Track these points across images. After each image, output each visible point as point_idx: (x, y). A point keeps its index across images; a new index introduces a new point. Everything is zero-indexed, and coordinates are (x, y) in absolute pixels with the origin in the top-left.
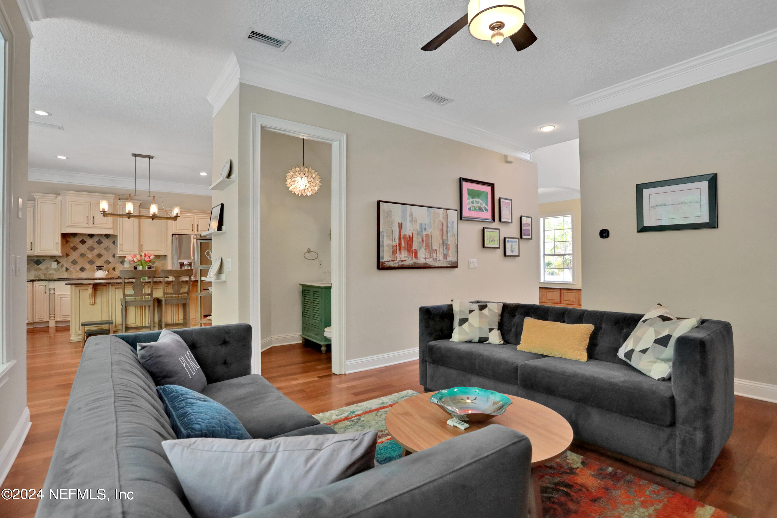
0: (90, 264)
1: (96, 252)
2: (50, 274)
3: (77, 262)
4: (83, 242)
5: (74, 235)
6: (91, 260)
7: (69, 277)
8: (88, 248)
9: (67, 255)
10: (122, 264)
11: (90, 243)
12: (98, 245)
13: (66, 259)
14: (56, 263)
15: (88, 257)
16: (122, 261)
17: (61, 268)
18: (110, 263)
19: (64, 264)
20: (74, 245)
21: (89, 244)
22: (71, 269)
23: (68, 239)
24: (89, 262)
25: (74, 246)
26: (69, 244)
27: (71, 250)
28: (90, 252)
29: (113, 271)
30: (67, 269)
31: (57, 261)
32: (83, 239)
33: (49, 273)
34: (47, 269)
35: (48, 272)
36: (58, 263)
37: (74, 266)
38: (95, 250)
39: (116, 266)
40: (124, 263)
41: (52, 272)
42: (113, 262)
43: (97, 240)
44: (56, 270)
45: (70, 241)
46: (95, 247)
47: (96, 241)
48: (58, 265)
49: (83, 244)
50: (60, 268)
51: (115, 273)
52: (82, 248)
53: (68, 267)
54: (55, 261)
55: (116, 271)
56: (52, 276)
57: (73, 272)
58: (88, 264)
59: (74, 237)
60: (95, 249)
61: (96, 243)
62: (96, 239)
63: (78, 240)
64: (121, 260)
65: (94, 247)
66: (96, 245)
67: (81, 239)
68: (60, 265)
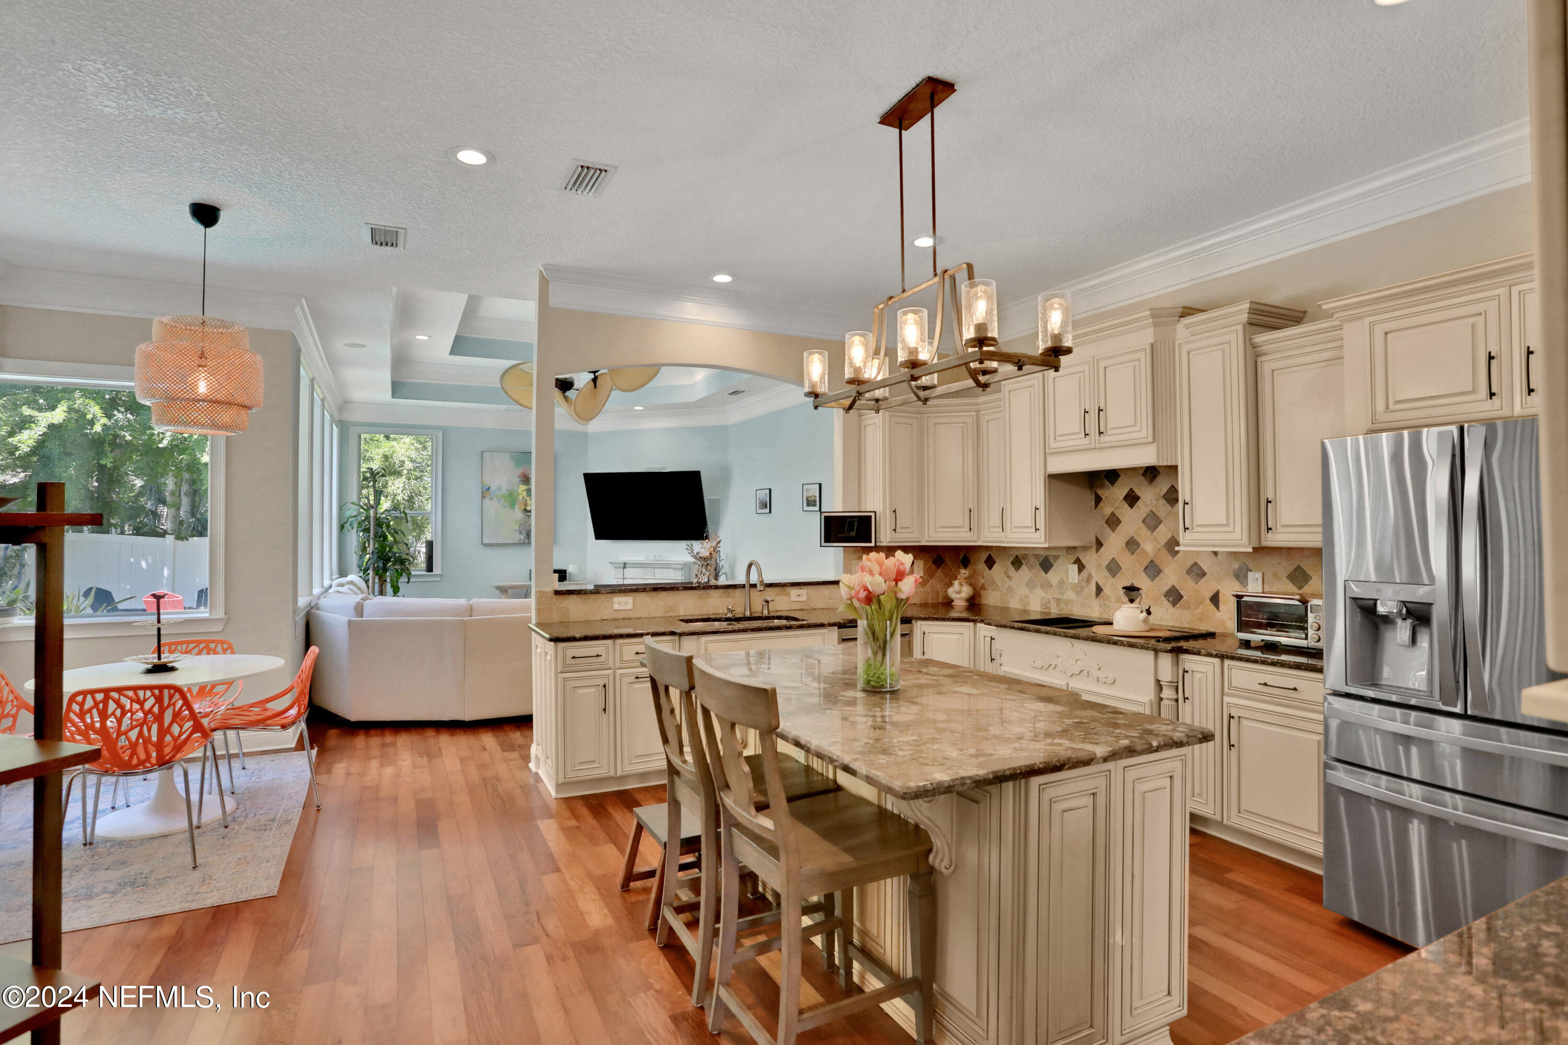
0: (1149, 576)
1: (1163, 533)
2: (1067, 602)
3: (1119, 568)
4: (1132, 499)
5: (1112, 476)
6: (1152, 561)
7: (1102, 614)
8: (1144, 517)
9: (1099, 544)
10: (1241, 583)
11: (1149, 503)
12: (1169, 507)
13: (1095, 556)
14: (1076, 566)
15: (1144, 551)
16: (1240, 569)
17: (1087, 586)
18: (1203, 574)
19: (1094, 574)
20: (1113, 510)
21: (1147, 505)
22: (1107, 590)
23: (1100, 492)
24: (1146, 568)
25: (1113, 514)
26: (1102, 508)
27: (1106, 525)
28: (1149, 533)
29: (1213, 607)
30: (1099, 590)
31: (1078, 562)
32: (1131, 489)
33: (1065, 597)
34: (1062, 583)
35: (1063, 595)
36: (1081, 568)
37: (1113, 580)
38: (1162, 528)
39: (1219, 587)
40: (1246, 576)
41: (1070, 595)
42: (1212, 574)
43: (1165, 490)
44: (1078, 589)
45: (1103, 497)
46: (1161, 514)
47: (1162, 495)
48: (1082, 573)
49: (1131, 506)
50: (1084, 584)
51: (1219, 615)
52: (1132, 519)
53: (1101, 584)
54: (1075, 563)
55: (1221, 608)
56: (1070, 607)
57: (1110, 601)
58: (1143, 574)
59: (1113, 483)
60: (1161, 522)
61: (1165, 502)
62: (1162, 486)
63: (1118, 492)
64: (1236, 565)
65: (1157, 514)
66: (1162, 509)
67: (1125, 492)
68: (1085, 573)
